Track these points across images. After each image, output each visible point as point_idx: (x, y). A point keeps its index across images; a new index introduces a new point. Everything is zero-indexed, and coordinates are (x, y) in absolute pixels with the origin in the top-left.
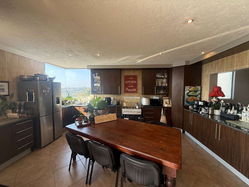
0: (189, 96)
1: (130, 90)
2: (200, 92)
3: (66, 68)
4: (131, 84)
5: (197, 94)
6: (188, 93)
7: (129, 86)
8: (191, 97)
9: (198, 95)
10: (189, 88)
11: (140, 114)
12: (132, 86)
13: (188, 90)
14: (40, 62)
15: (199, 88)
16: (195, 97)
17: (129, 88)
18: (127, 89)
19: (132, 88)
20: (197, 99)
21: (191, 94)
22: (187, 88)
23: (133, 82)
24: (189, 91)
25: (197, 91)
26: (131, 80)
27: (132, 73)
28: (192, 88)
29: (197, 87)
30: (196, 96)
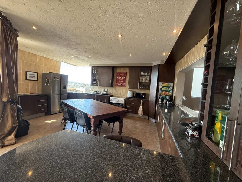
0: (162, 91)
1: (120, 84)
2: (172, 88)
3: (77, 66)
4: (121, 79)
5: (169, 89)
6: (161, 88)
7: (120, 81)
8: (164, 92)
9: (170, 91)
10: (162, 84)
11: (123, 103)
12: (122, 81)
13: (162, 85)
14: (58, 61)
15: (171, 84)
16: (167, 92)
17: (119, 83)
18: (118, 83)
19: (122, 82)
20: (169, 94)
21: (164, 90)
22: (161, 84)
23: (123, 78)
24: (162, 87)
25: (169, 87)
26: (121, 76)
27: (122, 71)
28: (165, 84)
29: (170, 83)
30: (169, 91)
